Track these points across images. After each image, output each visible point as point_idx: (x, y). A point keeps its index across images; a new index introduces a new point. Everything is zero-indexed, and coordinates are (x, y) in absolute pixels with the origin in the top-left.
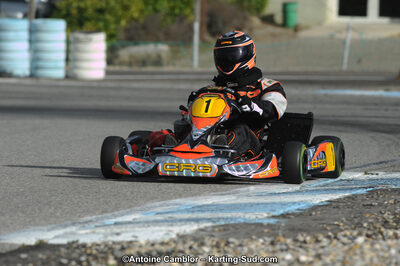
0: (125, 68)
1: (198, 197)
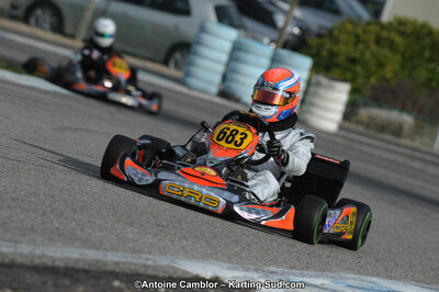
0: (361, 129)
1: (397, 283)
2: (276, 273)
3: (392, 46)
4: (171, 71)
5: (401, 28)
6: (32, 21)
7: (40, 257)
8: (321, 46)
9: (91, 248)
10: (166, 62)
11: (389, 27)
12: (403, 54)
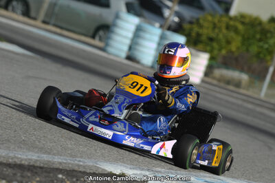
2: (160, 172)
3: (236, 31)
4: (96, 42)
5: (242, 20)
6: (10, 8)
7: (12, 159)
8: (191, 30)
9: (44, 153)
10: (93, 37)
11: (235, 19)
12: (243, 36)
